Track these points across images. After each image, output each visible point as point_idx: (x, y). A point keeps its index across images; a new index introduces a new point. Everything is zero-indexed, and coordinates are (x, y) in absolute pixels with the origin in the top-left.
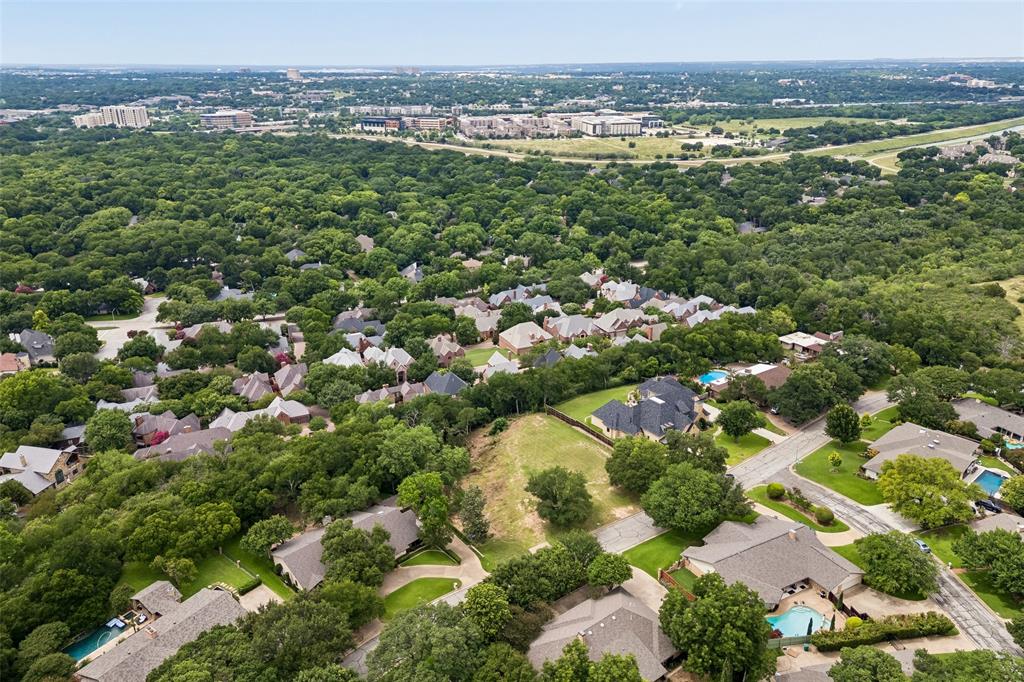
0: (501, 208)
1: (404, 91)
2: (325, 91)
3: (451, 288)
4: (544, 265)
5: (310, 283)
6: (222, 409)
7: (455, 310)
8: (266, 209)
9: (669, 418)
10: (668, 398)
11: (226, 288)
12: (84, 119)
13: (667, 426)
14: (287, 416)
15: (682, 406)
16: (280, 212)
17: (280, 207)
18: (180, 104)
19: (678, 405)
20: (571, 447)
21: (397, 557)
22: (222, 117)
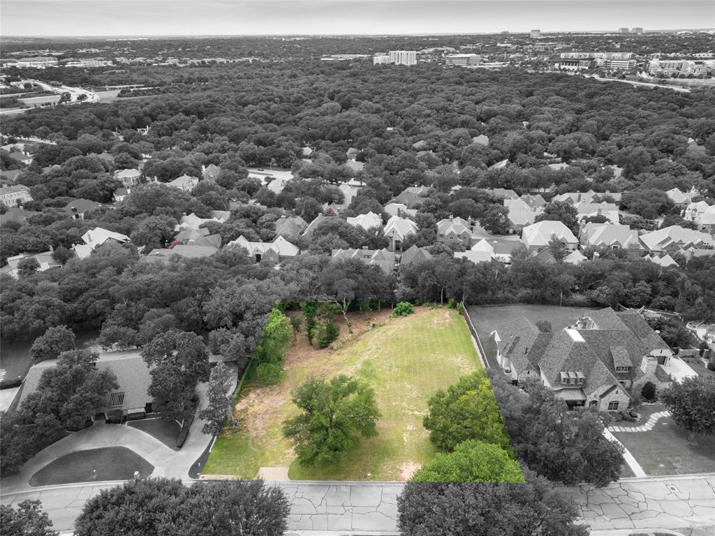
0: (628, 124)
1: (616, 43)
2: (550, 43)
3: (512, 182)
4: (635, 177)
5: (403, 162)
6: (238, 236)
7: (505, 201)
8: (428, 111)
9: (582, 367)
10: (601, 338)
11: (354, 160)
12: (379, 59)
13: (572, 376)
14: (275, 253)
15: (620, 356)
16: (435, 114)
17: (438, 111)
18: (445, 52)
19: (614, 352)
20: (442, 359)
21: (130, 412)
22: (460, 58)
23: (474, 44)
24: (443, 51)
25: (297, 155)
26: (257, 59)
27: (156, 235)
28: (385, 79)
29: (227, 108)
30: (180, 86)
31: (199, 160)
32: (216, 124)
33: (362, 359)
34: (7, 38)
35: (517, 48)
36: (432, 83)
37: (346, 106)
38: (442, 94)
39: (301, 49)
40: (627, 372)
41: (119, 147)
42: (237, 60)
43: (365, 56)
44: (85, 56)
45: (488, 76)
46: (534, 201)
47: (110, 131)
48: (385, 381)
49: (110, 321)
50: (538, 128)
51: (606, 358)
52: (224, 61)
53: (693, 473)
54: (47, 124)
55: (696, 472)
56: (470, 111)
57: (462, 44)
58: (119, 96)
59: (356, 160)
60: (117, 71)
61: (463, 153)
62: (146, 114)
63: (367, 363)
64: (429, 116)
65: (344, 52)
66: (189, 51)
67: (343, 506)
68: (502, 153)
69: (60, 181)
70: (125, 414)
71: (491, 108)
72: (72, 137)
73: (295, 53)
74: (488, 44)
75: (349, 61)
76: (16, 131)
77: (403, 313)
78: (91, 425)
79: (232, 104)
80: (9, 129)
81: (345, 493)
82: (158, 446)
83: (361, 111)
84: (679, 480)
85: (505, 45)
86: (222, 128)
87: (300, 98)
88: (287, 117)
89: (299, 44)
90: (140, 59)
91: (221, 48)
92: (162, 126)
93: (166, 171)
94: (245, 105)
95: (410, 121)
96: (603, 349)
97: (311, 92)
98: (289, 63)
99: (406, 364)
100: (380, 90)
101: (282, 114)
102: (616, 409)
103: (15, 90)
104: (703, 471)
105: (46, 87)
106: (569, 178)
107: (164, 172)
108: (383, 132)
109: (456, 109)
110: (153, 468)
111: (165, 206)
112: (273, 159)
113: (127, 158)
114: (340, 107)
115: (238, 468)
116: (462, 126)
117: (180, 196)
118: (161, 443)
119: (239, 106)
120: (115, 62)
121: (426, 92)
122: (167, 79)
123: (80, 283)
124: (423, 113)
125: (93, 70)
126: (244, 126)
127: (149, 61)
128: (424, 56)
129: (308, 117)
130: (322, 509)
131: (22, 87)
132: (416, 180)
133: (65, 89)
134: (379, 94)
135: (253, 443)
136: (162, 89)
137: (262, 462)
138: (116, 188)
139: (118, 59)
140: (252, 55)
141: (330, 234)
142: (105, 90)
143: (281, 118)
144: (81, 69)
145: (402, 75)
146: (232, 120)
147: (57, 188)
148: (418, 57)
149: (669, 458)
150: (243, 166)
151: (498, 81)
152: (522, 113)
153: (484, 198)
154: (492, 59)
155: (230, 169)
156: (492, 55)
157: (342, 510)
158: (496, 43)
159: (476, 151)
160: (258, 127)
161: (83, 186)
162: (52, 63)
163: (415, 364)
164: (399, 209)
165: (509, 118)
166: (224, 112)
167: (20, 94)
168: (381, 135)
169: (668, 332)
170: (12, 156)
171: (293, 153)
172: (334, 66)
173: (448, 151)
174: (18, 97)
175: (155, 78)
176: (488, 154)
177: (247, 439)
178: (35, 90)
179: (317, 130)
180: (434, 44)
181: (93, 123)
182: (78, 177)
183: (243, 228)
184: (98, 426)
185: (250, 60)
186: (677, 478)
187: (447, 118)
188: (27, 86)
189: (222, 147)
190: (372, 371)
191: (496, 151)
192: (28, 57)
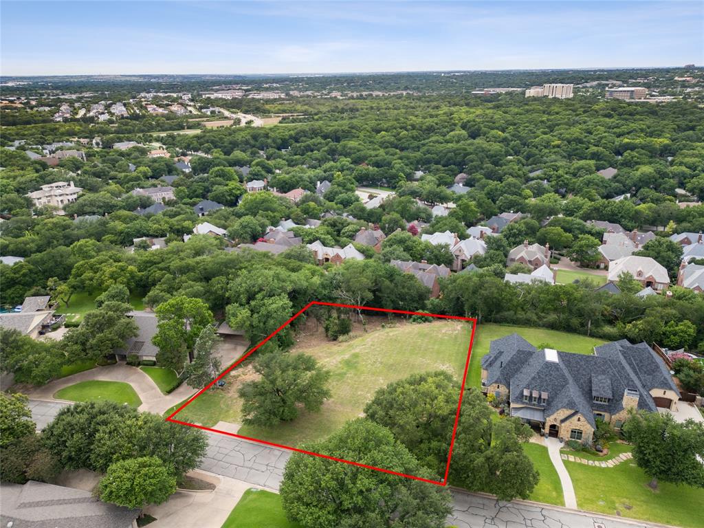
8: (557, 142)
9: (549, 388)
10: (583, 363)
11: (461, 185)
12: (532, 92)
13: (535, 394)
14: (341, 258)
15: (600, 385)
16: (565, 145)
17: (569, 142)
18: (610, 86)
19: (594, 380)
20: (428, 364)
21: (145, 358)
22: (622, 92)
23: (646, 78)
24: (607, 85)
25: (407, 178)
26: (411, 92)
27: (246, 232)
28: (527, 111)
29: (362, 135)
30: (332, 115)
31: (317, 177)
32: (344, 147)
33: (353, 352)
34: (215, 76)
35: (698, 82)
36: (577, 115)
37: (474, 135)
38: (584, 126)
39: (456, 83)
40: (606, 403)
41: (257, 162)
42: (392, 94)
43: (519, 89)
44: (267, 89)
45: (647, 109)
46: (642, 238)
47: (257, 150)
48: (363, 372)
49: (157, 287)
50: (681, 164)
51: (584, 385)
52: (380, 94)
53: (635, 518)
54: (212, 142)
55: (639, 518)
56: (605, 143)
57: (631, 77)
58: (280, 122)
59: (463, 185)
60: (286, 102)
61: (577, 184)
62: (291, 137)
63: (356, 356)
64: (558, 146)
65: (499, 86)
66: (353, 86)
67: (267, 465)
68: (624, 187)
69: (200, 185)
70: (141, 359)
71: (632, 141)
72: (227, 153)
73: (450, 86)
74: (663, 77)
75: (499, 95)
76: (188, 147)
77: (419, 320)
78: (115, 363)
79: (368, 131)
80: (184, 145)
81: (275, 455)
82: (153, 388)
83: (488, 139)
84: (613, 521)
85: (684, 79)
86: (348, 151)
87: (432, 126)
88: (411, 144)
89: (455, 79)
90: (309, 93)
91: (382, 82)
92: (300, 147)
93: (286, 184)
94: (378, 132)
95: (534, 150)
96: (583, 375)
97: (446, 122)
98: (441, 95)
99: (391, 361)
100: (516, 121)
101: (407, 141)
102: (580, 439)
103: (204, 116)
104: (648, 519)
105: (227, 113)
106: (694, 217)
107: (284, 184)
108: (501, 160)
109: (592, 141)
110: (142, 403)
111: (267, 211)
112: (384, 180)
113: (259, 171)
114: (467, 135)
115: (202, 418)
116: (592, 158)
117: (284, 203)
118: (156, 386)
119: (373, 133)
120: (287, 95)
121: (566, 124)
122: (324, 109)
123: (156, 257)
124: (552, 143)
125: (268, 101)
126: (368, 149)
127: (316, 94)
128: (584, 90)
129: (431, 144)
130: (249, 464)
131: (209, 113)
132: (513, 206)
133: (240, 115)
134: (515, 124)
135: (225, 401)
136: (316, 117)
137: (223, 418)
138: (241, 195)
139: (291, 93)
140: (408, 88)
141: (395, 246)
142: (271, 117)
143: (406, 145)
144: (258, 100)
145: (548, 107)
146: (359, 144)
147: (195, 191)
148: (576, 91)
149: (614, 498)
150: (352, 183)
151: (657, 115)
152: (669, 148)
153: (579, 229)
154: (662, 94)
155: (339, 185)
156: (664, 89)
157: (264, 468)
158: (673, 77)
159: (593, 182)
160: (382, 152)
161: (215, 191)
162: (238, 94)
163: (399, 364)
164: (482, 232)
165: (650, 152)
166: (358, 137)
167: (205, 119)
168: (497, 162)
169: (686, 375)
170: (177, 165)
171: (403, 175)
172: (482, 98)
173: (563, 181)
174: (203, 121)
175: (314, 108)
176: (606, 187)
177: (223, 397)
178: (218, 115)
179: (433, 156)
180: (599, 78)
181: (247, 142)
182: (213, 184)
183: (322, 234)
184: (120, 365)
185: (405, 93)
186: (611, 519)
187: (577, 149)
188: (212, 112)
189: (342, 167)
190: (356, 362)
191: (616, 184)
192: (223, 90)
